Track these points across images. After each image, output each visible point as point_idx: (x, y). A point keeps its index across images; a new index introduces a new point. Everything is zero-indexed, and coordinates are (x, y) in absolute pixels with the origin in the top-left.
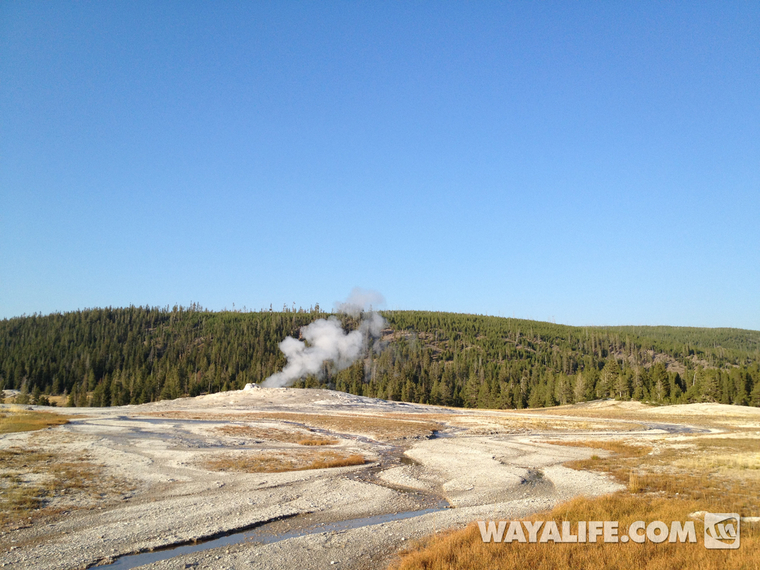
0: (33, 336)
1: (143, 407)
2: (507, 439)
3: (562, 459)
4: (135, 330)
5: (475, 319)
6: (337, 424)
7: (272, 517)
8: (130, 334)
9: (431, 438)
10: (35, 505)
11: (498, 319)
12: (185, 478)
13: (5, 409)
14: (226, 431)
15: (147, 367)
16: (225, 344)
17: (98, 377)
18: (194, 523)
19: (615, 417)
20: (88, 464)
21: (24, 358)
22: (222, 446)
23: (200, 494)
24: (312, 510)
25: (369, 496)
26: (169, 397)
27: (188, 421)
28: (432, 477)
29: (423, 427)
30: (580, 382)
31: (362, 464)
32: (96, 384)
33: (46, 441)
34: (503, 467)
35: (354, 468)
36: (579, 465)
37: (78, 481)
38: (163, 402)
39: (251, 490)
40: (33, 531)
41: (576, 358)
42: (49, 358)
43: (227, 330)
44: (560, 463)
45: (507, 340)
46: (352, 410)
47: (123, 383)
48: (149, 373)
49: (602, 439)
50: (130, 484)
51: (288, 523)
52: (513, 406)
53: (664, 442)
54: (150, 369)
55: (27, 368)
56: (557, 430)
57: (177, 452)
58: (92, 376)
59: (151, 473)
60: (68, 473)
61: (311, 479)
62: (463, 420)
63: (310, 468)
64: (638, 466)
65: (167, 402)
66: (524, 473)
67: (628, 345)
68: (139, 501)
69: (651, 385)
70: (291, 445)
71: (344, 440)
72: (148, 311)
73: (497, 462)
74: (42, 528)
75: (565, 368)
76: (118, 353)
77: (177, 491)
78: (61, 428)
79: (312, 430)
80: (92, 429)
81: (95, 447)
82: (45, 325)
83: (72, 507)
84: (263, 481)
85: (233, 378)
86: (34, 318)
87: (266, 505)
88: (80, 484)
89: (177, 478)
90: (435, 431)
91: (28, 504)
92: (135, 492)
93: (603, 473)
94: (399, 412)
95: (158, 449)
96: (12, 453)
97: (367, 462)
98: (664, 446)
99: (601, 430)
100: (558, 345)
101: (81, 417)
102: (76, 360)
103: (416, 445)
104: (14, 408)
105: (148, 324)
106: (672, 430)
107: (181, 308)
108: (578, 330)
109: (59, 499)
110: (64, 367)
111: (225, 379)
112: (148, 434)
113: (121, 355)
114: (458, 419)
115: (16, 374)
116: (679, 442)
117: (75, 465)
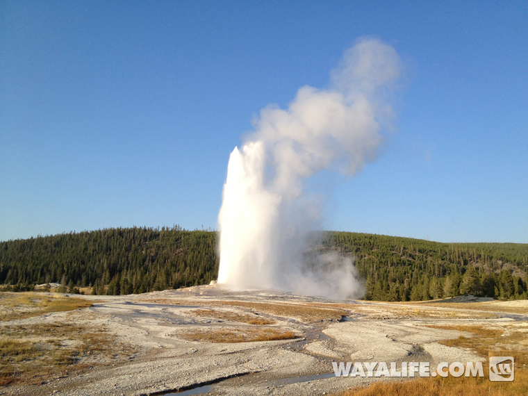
0: (70, 247)
1: (142, 296)
2: (396, 323)
3: (438, 338)
4: (137, 243)
5: (371, 237)
6: (274, 310)
7: (231, 374)
8: (133, 245)
9: (341, 321)
10: (70, 362)
11: (388, 237)
12: (170, 345)
13: (51, 296)
14: (198, 313)
15: (144, 269)
16: (196, 253)
17: (112, 275)
18: (177, 377)
19: (475, 308)
20: (106, 334)
21: (64, 261)
22: (196, 323)
23: (181, 356)
24: (259, 370)
25: (298, 362)
26: (159, 289)
27: (172, 306)
28: (343, 349)
29: (335, 314)
30: (448, 283)
31: (293, 338)
32: (111, 280)
33: (78, 318)
34: (394, 343)
35: (287, 341)
36: (450, 343)
37: (99, 346)
38: (155, 293)
39: (216, 355)
40: (69, 380)
41: (445, 265)
42: (80, 262)
43: (198, 244)
44: (436, 341)
45: (394, 252)
46: (284, 300)
47: (129, 279)
48: (146, 273)
49: (466, 324)
50: (134, 349)
51: (242, 379)
52: (399, 299)
53: (512, 327)
54: (146, 270)
55: (65, 269)
56: (432, 317)
57: (165, 327)
58: (108, 274)
59: (147, 341)
60: (92, 340)
61: (256, 349)
62: (363, 309)
63: (256, 340)
64: (494, 345)
65: (158, 292)
66: (409, 347)
67: (483, 256)
68: (139, 361)
69: (500, 285)
70: (242, 324)
71: (279, 321)
72: (145, 230)
73: (389, 339)
74: (75, 378)
75: (436, 273)
76: (125, 258)
77: (165, 354)
78: (88, 310)
79: (257, 314)
80: (108, 310)
81: (110, 323)
82: (78, 240)
83: (95, 364)
84: (223, 349)
85: (202, 276)
86: (70, 235)
87: (226, 366)
88: (100, 348)
89: (165, 345)
90: (343, 316)
91: (66, 361)
92: (137, 354)
93: (468, 349)
94: (318, 303)
95: (153, 325)
96: (55, 326)
97: (296, 337)
98: (512, 330)
99: (465, 318)
100: (431, 256)
101: (101, 302)
102: (97, 263)
103: (330, 326)
104: (57, 295)
105: (145, 239)
106: (518, 319)
107: (167, 229)
108: (446, 245)
109: (86, 358)
110: (90, 268)
111: (197, 277)
112: (145, 314)
113: (127, 260)
114: (359, 308)
115: (58, 272)
116: (524, 327)
117: (97, 335)
